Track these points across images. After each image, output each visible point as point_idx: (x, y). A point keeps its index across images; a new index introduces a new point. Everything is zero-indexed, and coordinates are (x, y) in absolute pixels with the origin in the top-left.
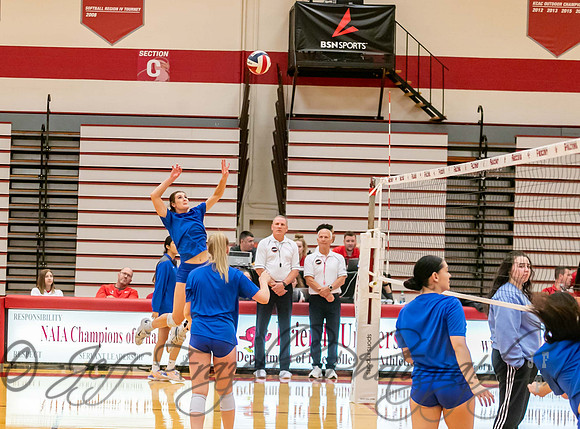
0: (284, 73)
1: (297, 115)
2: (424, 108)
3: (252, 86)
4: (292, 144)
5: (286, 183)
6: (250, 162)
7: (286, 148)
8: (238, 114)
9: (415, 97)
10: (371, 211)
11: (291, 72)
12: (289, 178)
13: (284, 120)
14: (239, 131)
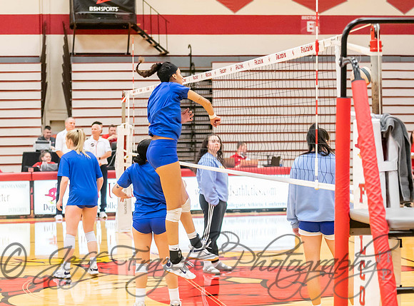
0: (67, 27)
1: (77, 54)
2: (155, 47)
3: (48, 36)
4: (74, 72)
5: (71, 97)
6: (48, 84)
7: (71, 74)
8: (39, 54)
9: (149, 40)
10: (123, 112)
11: (72, 27)
12: (73, 93)
13: (69, 57)
14: (40, 65)
